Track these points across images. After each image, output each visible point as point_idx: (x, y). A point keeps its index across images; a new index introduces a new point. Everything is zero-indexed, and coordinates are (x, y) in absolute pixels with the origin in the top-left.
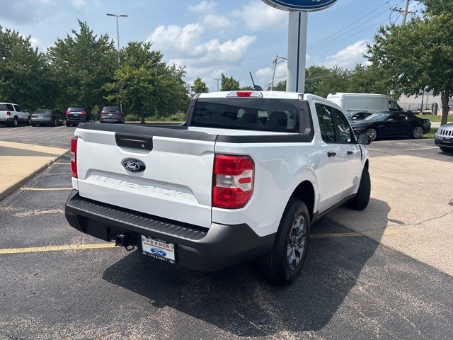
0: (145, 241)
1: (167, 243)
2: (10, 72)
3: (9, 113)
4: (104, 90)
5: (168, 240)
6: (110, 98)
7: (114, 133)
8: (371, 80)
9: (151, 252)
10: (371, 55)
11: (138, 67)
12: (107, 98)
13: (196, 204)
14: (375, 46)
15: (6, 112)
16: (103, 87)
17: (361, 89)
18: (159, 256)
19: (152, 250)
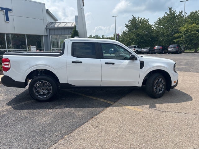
2: (139, 34)
3: (134, 49)
4: (174, 37)
6: (176, 40)
11: (192, 24)
12: (175, 41)
15: (133, 49)
16: (174, 36)
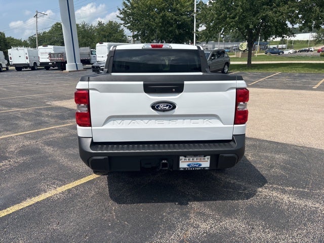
0: (183, 160)
1: (205, 157)
5: (204, 154)
7: (142, 83)
8: (110, 33)
9: (187, 167)
10: (122, 16)
13: (221, 125)
14: (123, 9)
17: (104, 39)
18: (195, 167)
19: (189, 165)
